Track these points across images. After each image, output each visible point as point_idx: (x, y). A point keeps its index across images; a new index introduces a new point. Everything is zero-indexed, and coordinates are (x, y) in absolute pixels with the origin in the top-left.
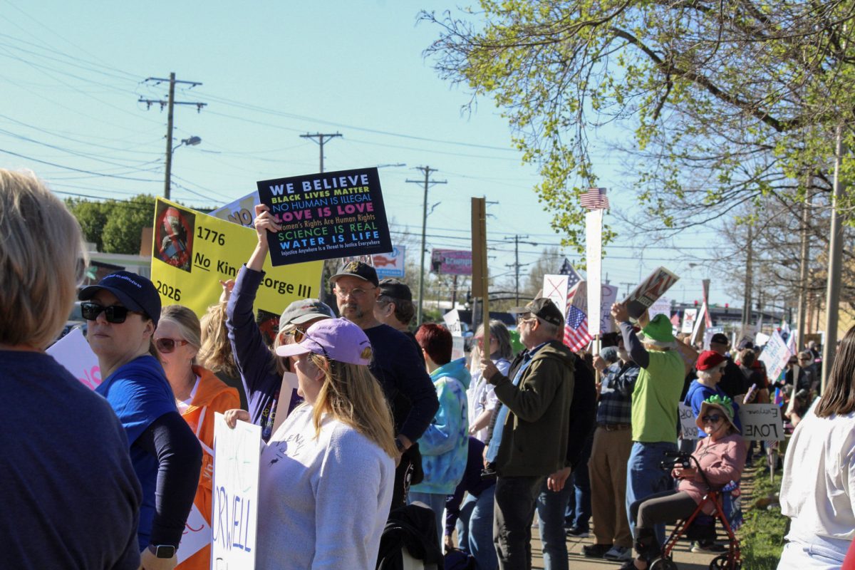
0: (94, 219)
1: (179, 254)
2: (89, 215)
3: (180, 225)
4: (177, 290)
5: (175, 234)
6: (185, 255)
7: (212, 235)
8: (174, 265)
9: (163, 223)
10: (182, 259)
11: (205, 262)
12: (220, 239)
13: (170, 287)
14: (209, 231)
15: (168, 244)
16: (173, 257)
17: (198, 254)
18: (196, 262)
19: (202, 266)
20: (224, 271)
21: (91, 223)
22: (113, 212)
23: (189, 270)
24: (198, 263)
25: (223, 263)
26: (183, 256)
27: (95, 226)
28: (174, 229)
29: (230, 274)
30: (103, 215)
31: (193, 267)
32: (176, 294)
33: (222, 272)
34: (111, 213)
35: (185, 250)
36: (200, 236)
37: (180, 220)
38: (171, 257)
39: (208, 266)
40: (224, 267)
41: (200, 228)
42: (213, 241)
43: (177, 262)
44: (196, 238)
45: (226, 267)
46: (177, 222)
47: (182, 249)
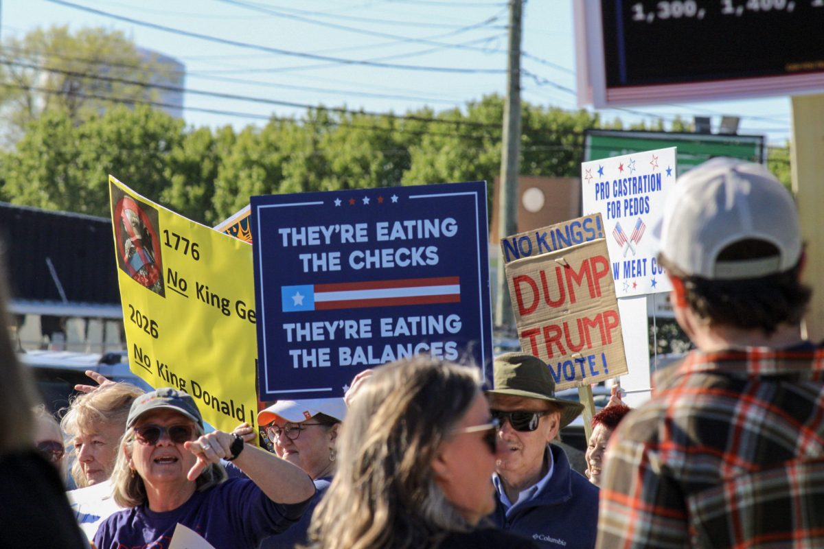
0: (380, 155)
1: (147, 267)
2: (366, 149)
3: (141, 224)
4: (153, 322)
5: (138, 237)
6: (155, 271)
7: (182, 244)
8: (144, 284)
9: (121, 218)
10: (152, 276)
11: (181, 284)
12: (193, 251)
13: (144, 317)
14: (178, 237)
15: (132, 251)
16: (141, 272)
17: (170, 271)
18: (169, 282)
19: (178, 288)
20: (206, 300)
21: (374, 167)
22: (426, 140)
23: (162, 293)
24: (171, 284)
25: (202, 287)
26: (152, 272)
27: (381, 175)
28: (135, 230)
29: (213, 304)
30: (402, 147)
31: (167, 289)
32: (152, 328)
33: (204, 300)
34: (421, 140)
35: (153, 262)
36: (168, 244)
37: (140, 217)
38: (139, 271)
39: (184, 290)
40: (204, 292)
41: (166, 232)
42: (185, 253)
43: (147, 280)
44: (163, 247)
45: (207, 293)
46: (137, 220)
47: (149, 261)
